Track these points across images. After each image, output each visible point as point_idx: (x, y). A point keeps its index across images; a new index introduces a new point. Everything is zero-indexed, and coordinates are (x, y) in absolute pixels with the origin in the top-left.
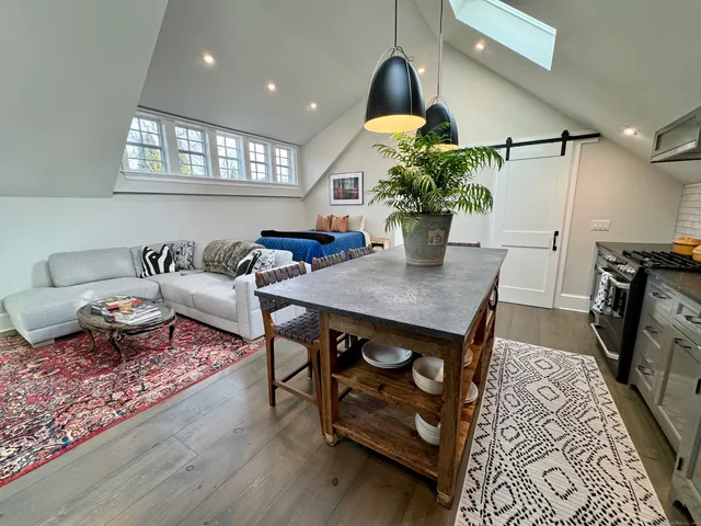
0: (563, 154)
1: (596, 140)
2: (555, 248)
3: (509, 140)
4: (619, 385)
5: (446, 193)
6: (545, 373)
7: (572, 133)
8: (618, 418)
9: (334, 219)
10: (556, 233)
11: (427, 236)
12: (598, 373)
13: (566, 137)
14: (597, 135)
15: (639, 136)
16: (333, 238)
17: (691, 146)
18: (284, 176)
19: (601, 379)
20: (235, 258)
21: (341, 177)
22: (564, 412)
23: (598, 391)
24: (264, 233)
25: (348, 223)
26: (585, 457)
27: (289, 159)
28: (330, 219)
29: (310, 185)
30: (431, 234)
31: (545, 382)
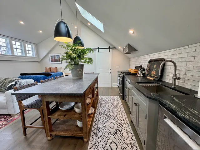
0: (109, 51)
1: (115, 49)
2: (110, 73)
3: (98, 47)
4: (123, 101)
5: (81, 59)
6: (109, 102)
7: (111, 47)
8: (123, 108)
9: (51, 68)
10: (110, 69)
11: (77, 71)
12: (119, 99)
13: (109, 48)
14: (115, 48)
15: (121, 49)
16: (51, 74)
17: (127, 51)
18: (30, 54)
19: (120, 100)
20: (6, 84)
21: (54, 55)
22: (113, 109)
23: (119, 103)
24: (21, 74)
25: (57, 69)
26: (117, 118)
27: (32, 48)
28: (50, 68)
29: (42, 57)
30: (78, 70)
31: (110, 104)
